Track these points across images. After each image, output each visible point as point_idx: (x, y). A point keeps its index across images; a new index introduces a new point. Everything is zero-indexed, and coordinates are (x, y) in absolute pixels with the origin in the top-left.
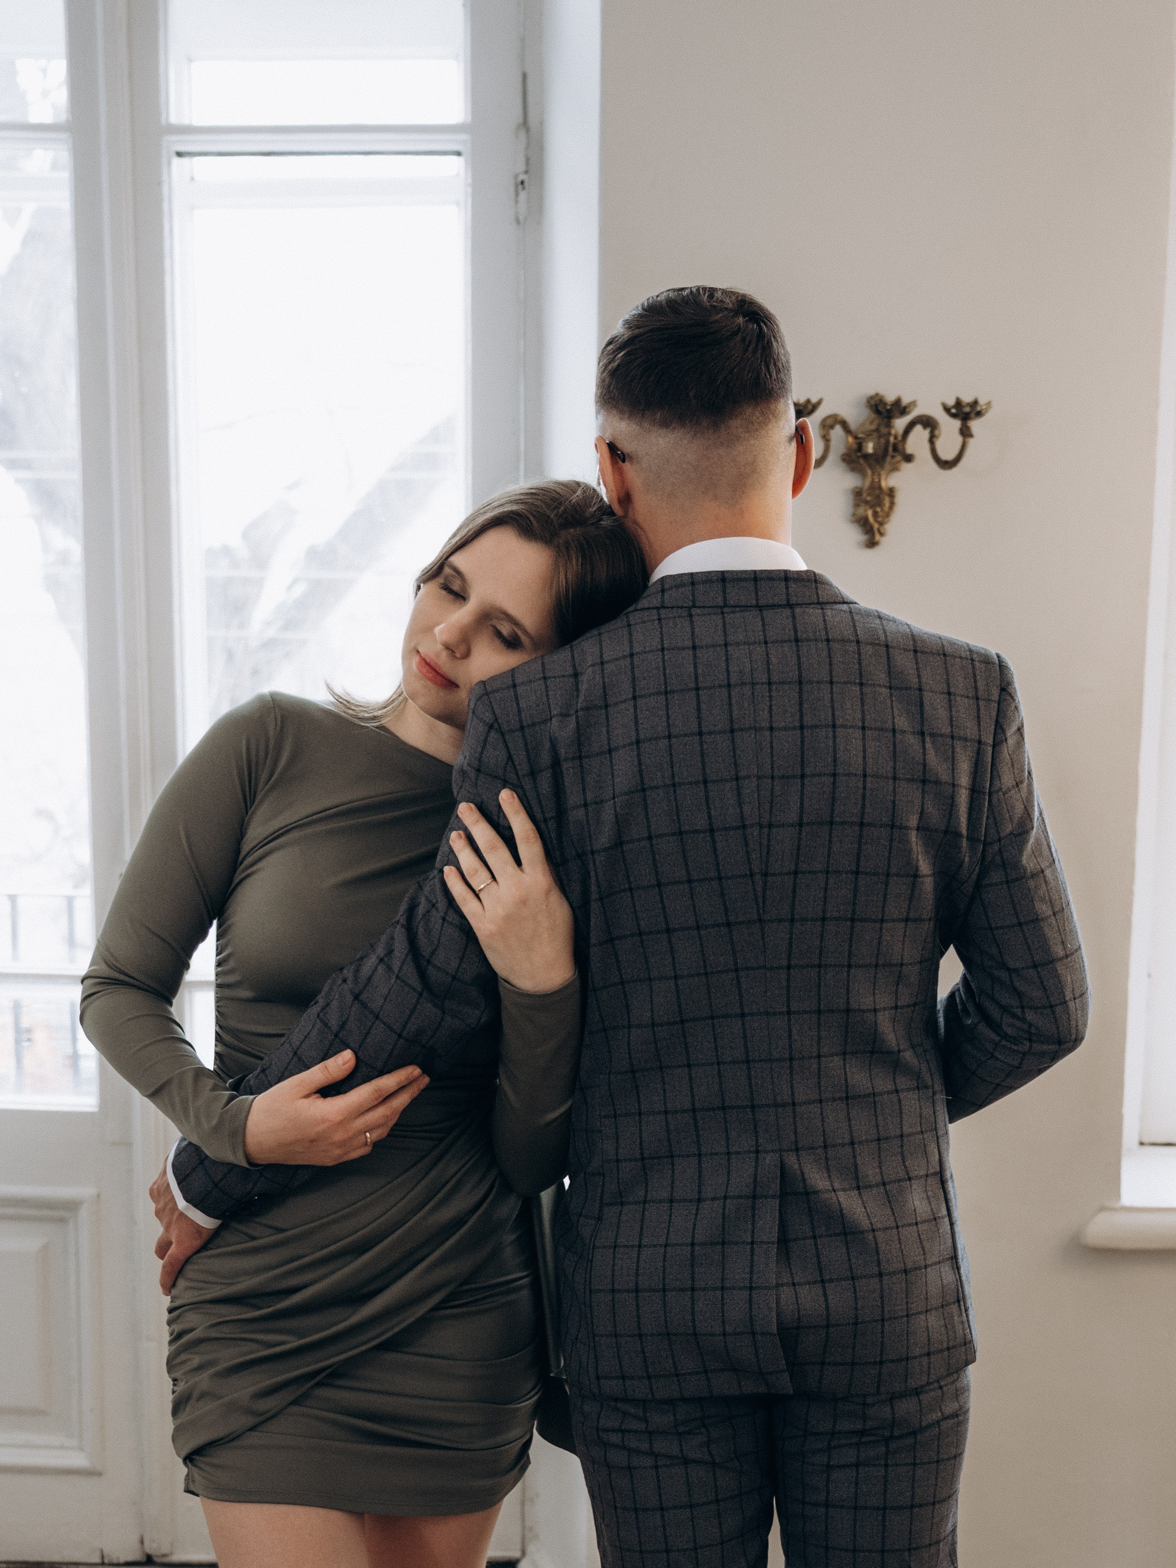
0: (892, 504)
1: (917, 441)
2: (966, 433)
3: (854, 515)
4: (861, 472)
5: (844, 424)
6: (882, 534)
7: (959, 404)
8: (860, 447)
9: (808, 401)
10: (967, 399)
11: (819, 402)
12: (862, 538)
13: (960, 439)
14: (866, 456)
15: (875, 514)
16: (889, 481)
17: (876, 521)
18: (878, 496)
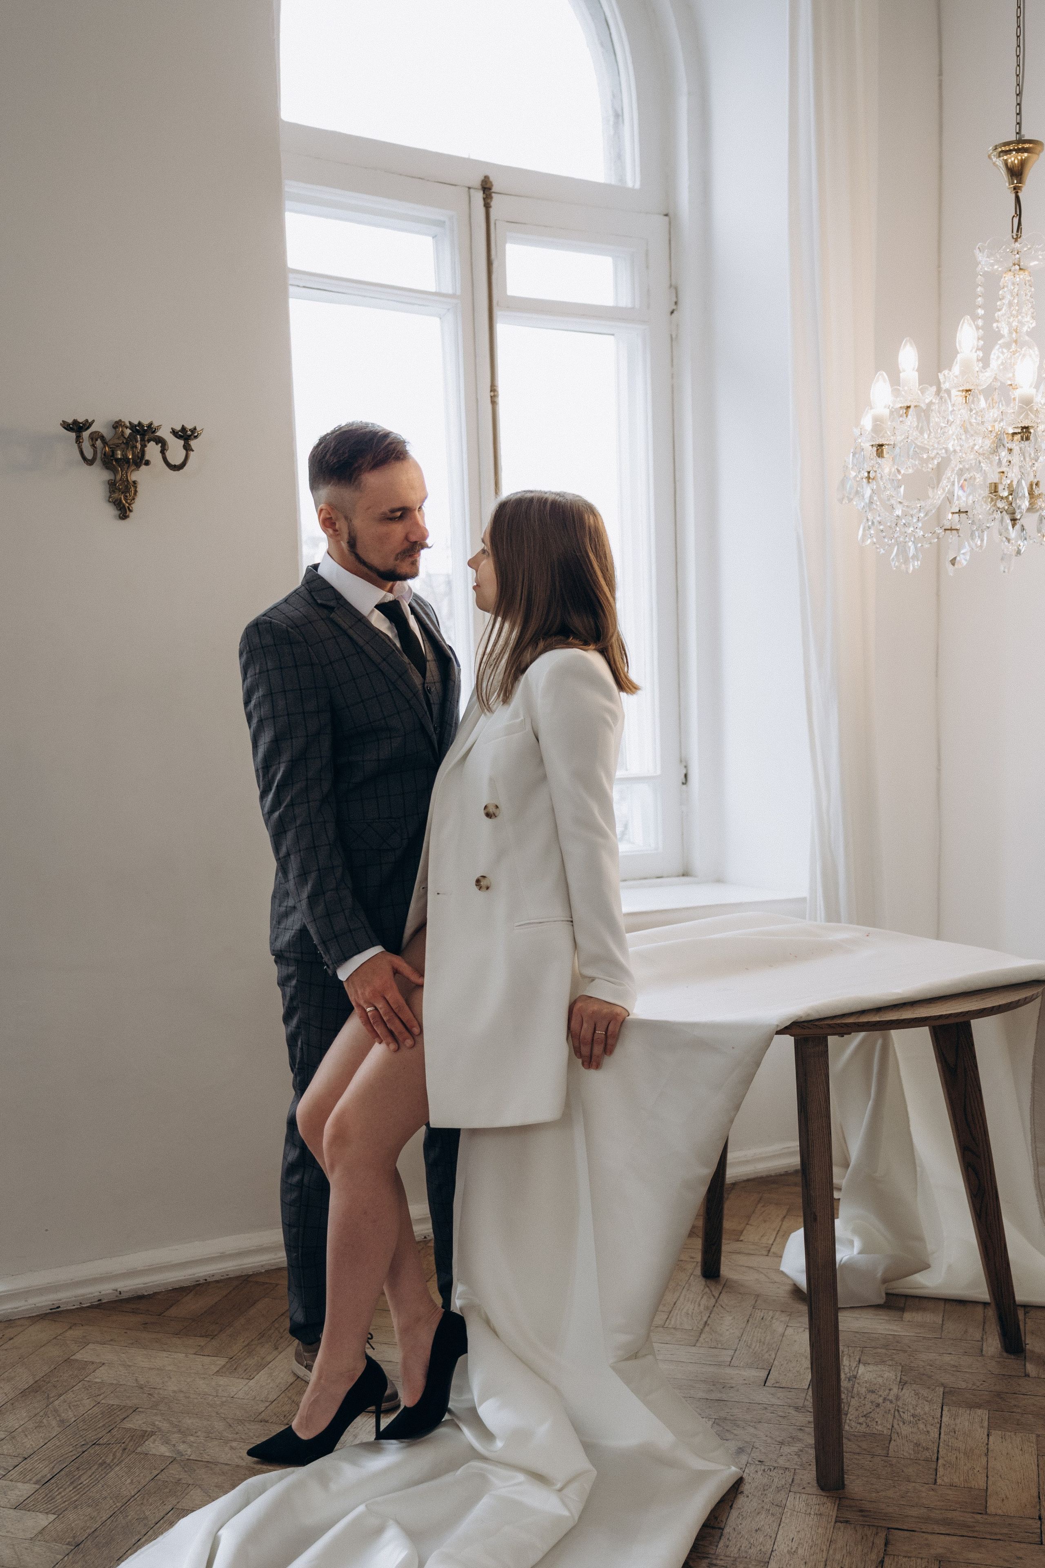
0: (136, 491)
1: (152, 450)
2: (187, 448)
3: (110, 497)
4: (114, 471)
5: (102, 438)
6: (131, 511)
7: (183, 429)
8: (113, 453)
9: (87, 421)
10: (189, 426)
11: (93, 421)
12: (117, 513)
13: (184, 452)
14: (117, 460)
15: (126, 497)
16: (134, 476)
17: (126, 502)
18: (126, 486)
